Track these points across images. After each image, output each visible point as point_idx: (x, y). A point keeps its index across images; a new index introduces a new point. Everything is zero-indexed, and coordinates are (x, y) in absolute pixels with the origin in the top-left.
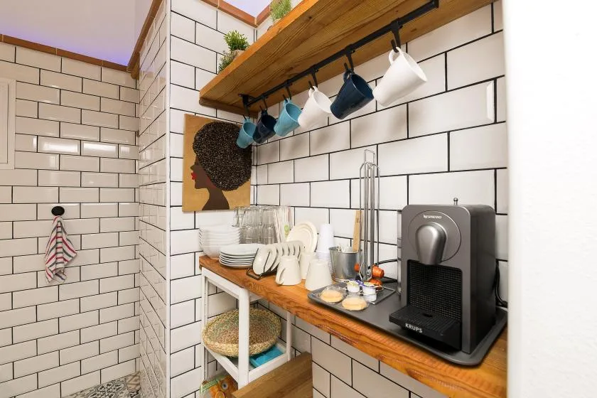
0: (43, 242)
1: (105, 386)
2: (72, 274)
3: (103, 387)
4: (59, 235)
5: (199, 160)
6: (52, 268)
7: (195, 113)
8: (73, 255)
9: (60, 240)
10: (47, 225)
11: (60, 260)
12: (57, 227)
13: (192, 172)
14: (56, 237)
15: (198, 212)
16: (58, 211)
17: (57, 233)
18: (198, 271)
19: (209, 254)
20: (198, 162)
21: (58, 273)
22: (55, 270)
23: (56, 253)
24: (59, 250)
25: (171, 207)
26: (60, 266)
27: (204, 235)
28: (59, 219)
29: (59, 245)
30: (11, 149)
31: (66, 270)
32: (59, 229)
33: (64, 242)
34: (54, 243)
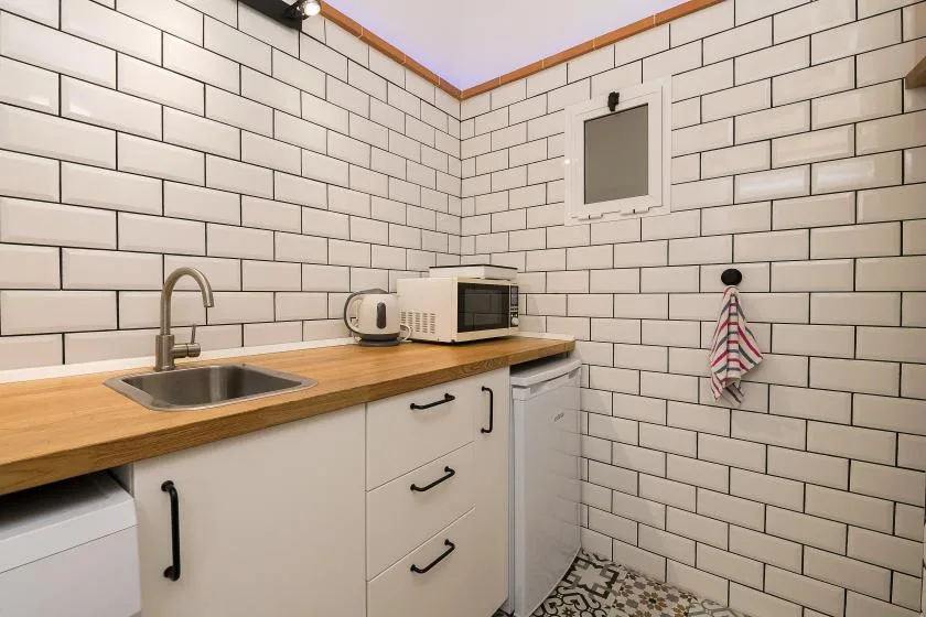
0: (709, 328)
2: (754, 395)
4: (733, 319)
6: (722, 376)
8: (757, 360)
9: (734, 328)
10: (714, 302)
11: (733, 364)
12: (729, 304)
14: (728, 323)
16: (732, 278)
17: (730, 314)
21: (731, 387)
22: (726, 379)
23: (728, 351)
24: (734, 347)
26: (733, 374)
28: (733, 289)
29: (733, 337)
30: (667, 183)
31: (744, 384)
32: (734, 309)
33: (740, 332)
34: (724, 333)
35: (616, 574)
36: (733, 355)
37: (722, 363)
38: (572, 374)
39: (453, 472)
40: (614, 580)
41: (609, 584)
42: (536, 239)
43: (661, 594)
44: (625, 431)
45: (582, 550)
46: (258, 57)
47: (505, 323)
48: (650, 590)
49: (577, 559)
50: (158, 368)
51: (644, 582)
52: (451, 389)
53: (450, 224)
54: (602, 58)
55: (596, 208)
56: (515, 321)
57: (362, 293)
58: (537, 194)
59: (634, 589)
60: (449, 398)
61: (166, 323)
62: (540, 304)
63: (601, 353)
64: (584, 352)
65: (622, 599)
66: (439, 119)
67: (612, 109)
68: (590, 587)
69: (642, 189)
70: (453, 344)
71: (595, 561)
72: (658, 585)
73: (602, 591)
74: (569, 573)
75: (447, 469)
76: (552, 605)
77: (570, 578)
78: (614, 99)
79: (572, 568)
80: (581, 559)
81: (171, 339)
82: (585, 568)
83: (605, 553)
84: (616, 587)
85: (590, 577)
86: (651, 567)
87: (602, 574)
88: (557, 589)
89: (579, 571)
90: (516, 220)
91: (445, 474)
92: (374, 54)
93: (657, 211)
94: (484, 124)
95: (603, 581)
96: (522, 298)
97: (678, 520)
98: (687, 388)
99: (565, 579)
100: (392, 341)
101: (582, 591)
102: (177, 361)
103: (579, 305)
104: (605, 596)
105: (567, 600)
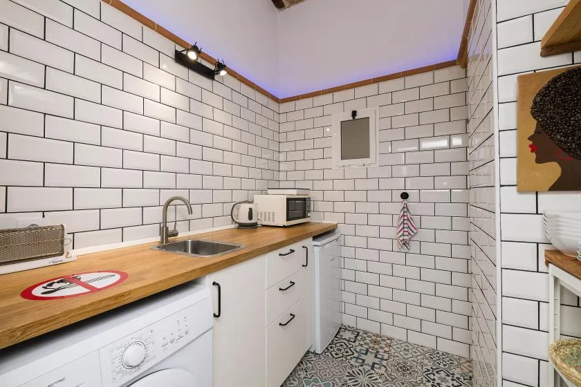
0: (396, 218)
1: (441, 353)
2: (414, 247)
3: (438, 353)
4: (405, 214)
5: (543, 126)
6: (401, 238)
7: (535, 71)
8: (415, 231)
9: (406, 218)
10: (397, 207)
11: (406, 233)
12: (404, 208)
13: (531, 143)
14: (403, 215)
15: (543, 192)
16: (405, 196)
17: (404, 212)
18: (542, 267)
19: (559, 247)
20: (540, 129)
21: (405, 243)
22: (403, 240)
23: (404, 228)
24: (406, 226)
25: (501, 186)
26: (406, 238)
27: (550, 221)
28: (405, 201)
29: (406, 222)
30: (378, 154)
31: (410, 242)
32: (406, 210)
33: (408, 219)
34: (402, 220)
35: (358, 333)
36: (405, 230)
37: (402, 232)
38: (337, 240)
39: (294, 283)
40: (358, 335)
41: (356, 337)
42: (318, 175)
43: (379, 339)
44: (361, 265)
45: (342, 325)
46: (195, 93)
47: (305, 216)
48: (374, 338)
49: (340, 328)
50: (162, 242)
51: (371, 335)
52: (292, 247)
53: (274, 165)
54: (349, 94)
55: (346, 162)
56: (309, 215)
57: (240, 203)
58: (319, 153)
59: (367, 338)
60: (292, 251)
61: (165, 221)
62: (320, 206)
63: (350, 230)
64: (342, 229)
65: (362, 343)
66: (270, 114)
67: (354, 118)
68: (347, 339)
69: (367, 156)
70: (284, 227)
71: (348, 328)
72: (377, 336)
73: (353, 340)
74: (337, 335)
75: (291, 282)
76: (331, 348)
77: (338, 336)
78: (354, 113)
79: (339, 332)
80: (342, 328)
81: (167, 229)
82: (344, 332)
83: (353, 325)
84: (359, 338)
85: (347, 335)
86: (373, 328)
87: (352, 334)
88: (332, 341)
89: (341, 333)
90: (309, 165)
91: (290, 284)
92: (243, 86)
93: (373, 166)
94: (291, 116)
95: (353, 336)
96: (312, 203)
97: (385, 305)
98: (387, 245)
99: (336, 337)
100: (254, 226)
101: (344, 341)
102: (169, 238)
103: (340, 207)
104: (354, 342)
105: (338, 345)
